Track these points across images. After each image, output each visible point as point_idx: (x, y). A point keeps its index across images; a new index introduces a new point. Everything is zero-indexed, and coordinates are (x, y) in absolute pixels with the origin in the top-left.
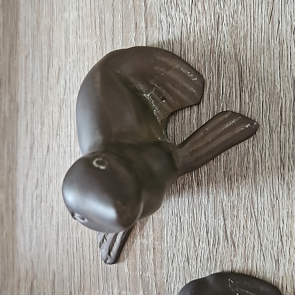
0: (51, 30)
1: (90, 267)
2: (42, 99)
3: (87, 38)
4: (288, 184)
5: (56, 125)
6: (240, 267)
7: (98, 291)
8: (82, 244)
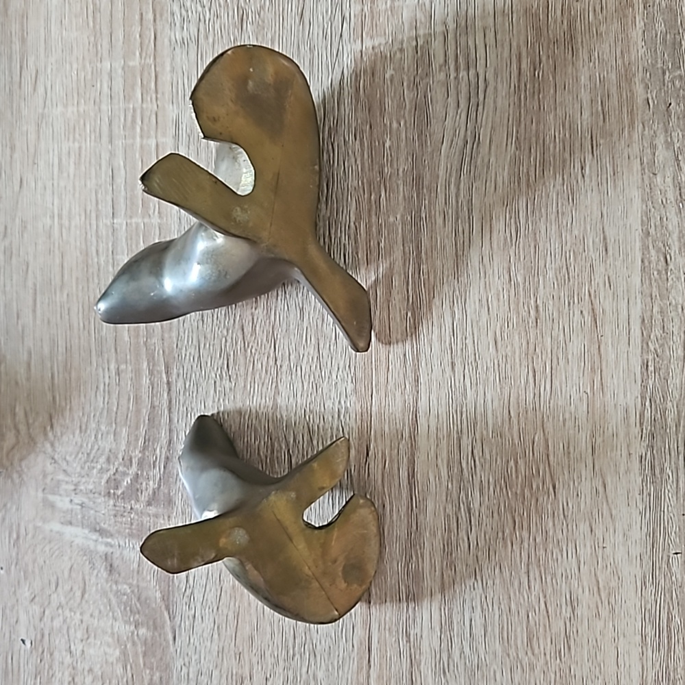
0: (24, 16)
1: (79, 338)
2: (12, 113)
3: (76, 30)
5: (32, 150)
7: (89, 369)
8: (69, 310)
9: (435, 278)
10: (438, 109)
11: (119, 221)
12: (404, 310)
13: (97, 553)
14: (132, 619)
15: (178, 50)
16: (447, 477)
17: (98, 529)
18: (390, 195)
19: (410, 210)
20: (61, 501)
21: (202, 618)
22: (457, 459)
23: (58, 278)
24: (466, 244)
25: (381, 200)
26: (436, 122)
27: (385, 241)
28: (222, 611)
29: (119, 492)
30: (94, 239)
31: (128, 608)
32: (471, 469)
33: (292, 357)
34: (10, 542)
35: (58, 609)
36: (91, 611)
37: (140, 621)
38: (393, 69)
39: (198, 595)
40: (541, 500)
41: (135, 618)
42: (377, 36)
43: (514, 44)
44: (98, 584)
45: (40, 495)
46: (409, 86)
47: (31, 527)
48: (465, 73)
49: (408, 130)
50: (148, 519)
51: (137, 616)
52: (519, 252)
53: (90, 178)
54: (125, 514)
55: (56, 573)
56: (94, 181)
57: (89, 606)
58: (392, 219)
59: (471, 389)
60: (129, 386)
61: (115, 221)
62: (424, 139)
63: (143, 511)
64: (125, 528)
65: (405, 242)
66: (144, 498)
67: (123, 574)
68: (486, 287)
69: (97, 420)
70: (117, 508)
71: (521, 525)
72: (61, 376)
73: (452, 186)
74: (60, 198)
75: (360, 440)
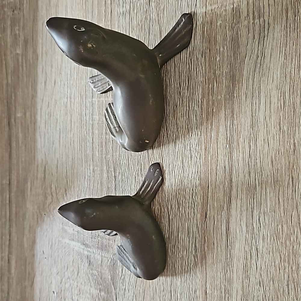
0: (57, 6)
1: (78, 154)
2: (52, 51)
3: (78, 10)
4: (182, 97)
5: (59, 67)
7: (82, 169)
8: (73, 141)
9: (241, 127)
10: (243, 40)
11: (95, 99)
12: (225, 144)
13: (84, 255)
14: (98, 288)
15: (121, 17)
16: (246, 231)
17: (84, 244)
18: (218, 85)
19: (229, 93)
20: (70, 229)
21: (128, 290)
22: (251, 222)
23: (69, 126)
24: (257, 110)
25: (214, 87)
26: (243, 47)
27: (216, 108)
28: (137, 288)
30: (84, 108)
31: (97, 282)
32: (258, 228)
33: (170, 166)
34: (49, 246)
35: (68, 279)
36: (81, 282)
37: (102, 288)
38: (221, 20)
39: (127, 280)
40: (295, 247)
41: (100, 287)
42: (214, 4)
43: (284, 3)
44: (84, 269)
45: (61, 226)
46: (229, 29)
47: (57, 240)
48: (258, 20)
49: (228, 51)
50: (106, 241)
51: (100, 286)
52: (285, 114)
53: (83, 80)
54: (96, 238)
55: (67, 262)
56: (84, 81)
57: (80, 279)
58: (219, 97)
59: (259, 186)
60: (98, 177)
61: (93, 100)
62: (236, 56)
63: (104, 237)
64: (96, 245)
65: (226, 109)
67: (95, 266)
68: (267, 133)
69: (84, 193)
70: (93, 235)
71: (284, 259)
72: (70, 171)
73: (250, 80)
74: (70, 89)
75: (202, 209)
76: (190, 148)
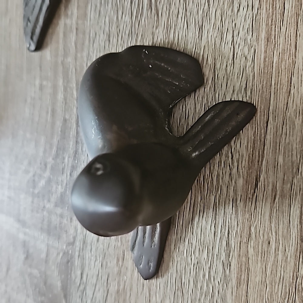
6: (161, 40)
13: (19, 239)
14: (39, 299)
17: (20, 220)
29: (36, 191)
31: (37, 290)
36: (12, 285)
39: (89, 292)
41: (42, 299)
50: (56, 218)
54: (40, 211)
57: (11, 281)
60: (48, 100)
63: (53, 210)
64: (39, 223)
66: (54, 198)
67: (35, 261)
70: (34, 205)
75: (249, 169)
76: (233, 36)
